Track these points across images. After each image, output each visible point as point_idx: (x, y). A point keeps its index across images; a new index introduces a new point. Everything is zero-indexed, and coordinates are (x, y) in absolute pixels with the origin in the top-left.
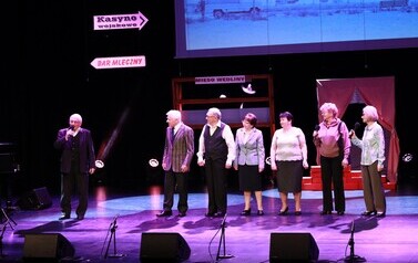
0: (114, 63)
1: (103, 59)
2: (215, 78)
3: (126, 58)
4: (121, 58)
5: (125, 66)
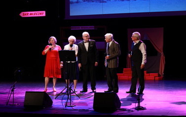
0: (31, 14)
1: (25, 13)
2: (80, 27)
3: (36, 12)
4: (34, 12)
5: (36, 16)
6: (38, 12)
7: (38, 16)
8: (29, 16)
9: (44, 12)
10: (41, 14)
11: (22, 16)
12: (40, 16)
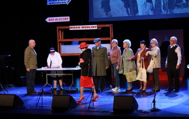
1: (51, 18)
2: (81, 26)
3: (61, 17)
4: (59, 18)
5: (61, 21)
6: (63, 17)
7: (62, 21)
8: (55, 21)
9: (69, 17)
10: (65, 19)
11: (48, 21)
12: (65, 21)
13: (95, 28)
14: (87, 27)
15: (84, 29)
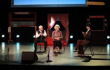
13: (27, 14)
14: (24, 13)
15: (22, 14)
